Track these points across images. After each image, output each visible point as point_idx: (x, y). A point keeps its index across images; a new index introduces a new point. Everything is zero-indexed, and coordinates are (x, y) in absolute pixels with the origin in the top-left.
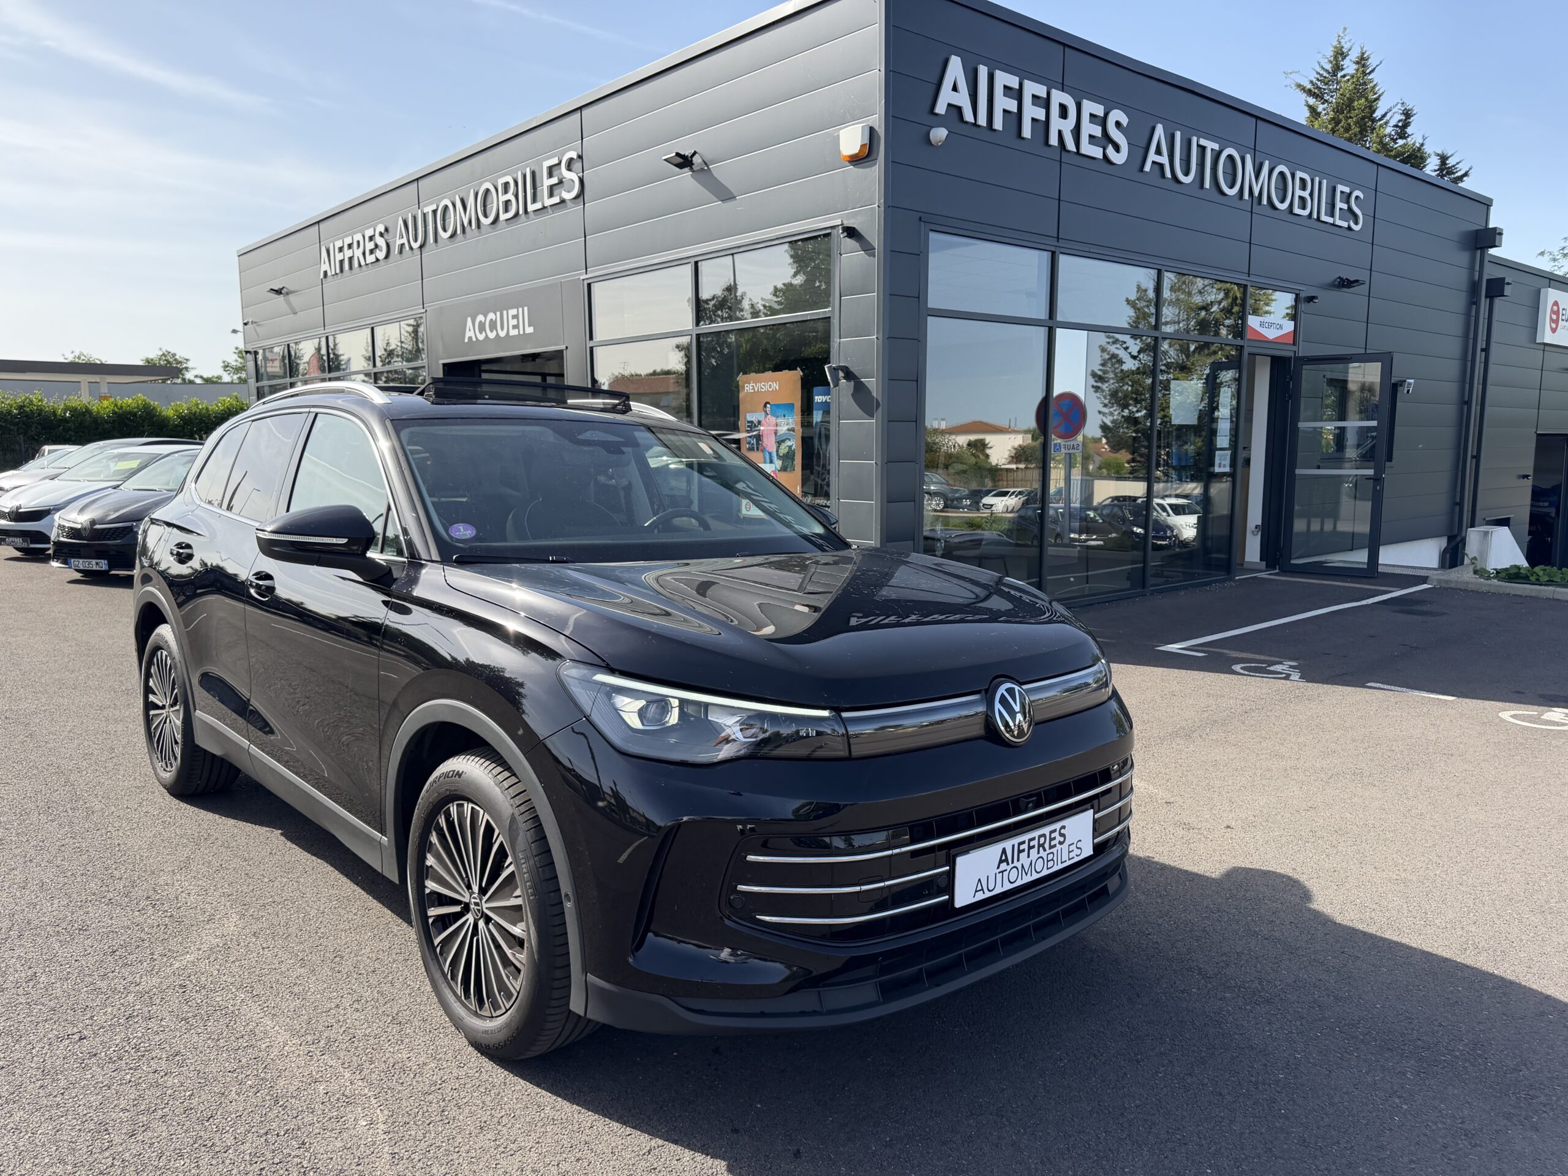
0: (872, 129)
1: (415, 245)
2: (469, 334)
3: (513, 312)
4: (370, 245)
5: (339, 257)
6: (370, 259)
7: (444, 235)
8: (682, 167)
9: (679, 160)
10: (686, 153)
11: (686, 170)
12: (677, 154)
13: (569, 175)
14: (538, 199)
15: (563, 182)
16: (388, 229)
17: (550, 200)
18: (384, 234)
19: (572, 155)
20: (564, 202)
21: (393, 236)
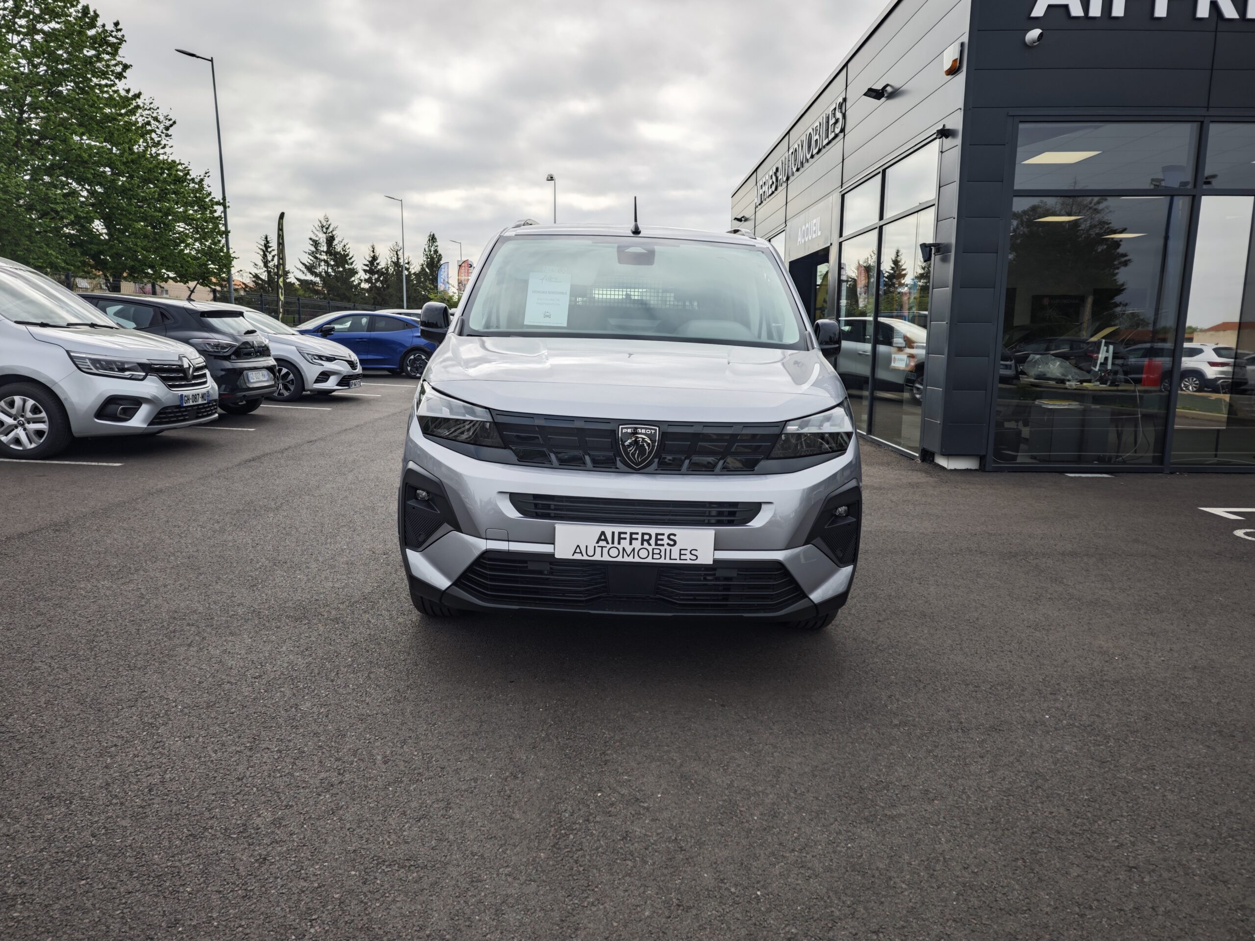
0: (962, 44)
1: (785, 179)
2: (799, 239)
3: (814, 221)
4: (771, 183)
5: (761, 192)
6: (770, 192)
7: (795, 170)
8: (879, 99)
9: (874, 94)
10: (879, 87)
11: (883, 99)
12: (870, 90)
13: (839, 115)
14: (827, 136)
15: (837, 121)
16: (777, 169)
17: (831, 136)
18: (775, 174)
19: (840, 100)
20: (836, 136)
21: (778, 174)
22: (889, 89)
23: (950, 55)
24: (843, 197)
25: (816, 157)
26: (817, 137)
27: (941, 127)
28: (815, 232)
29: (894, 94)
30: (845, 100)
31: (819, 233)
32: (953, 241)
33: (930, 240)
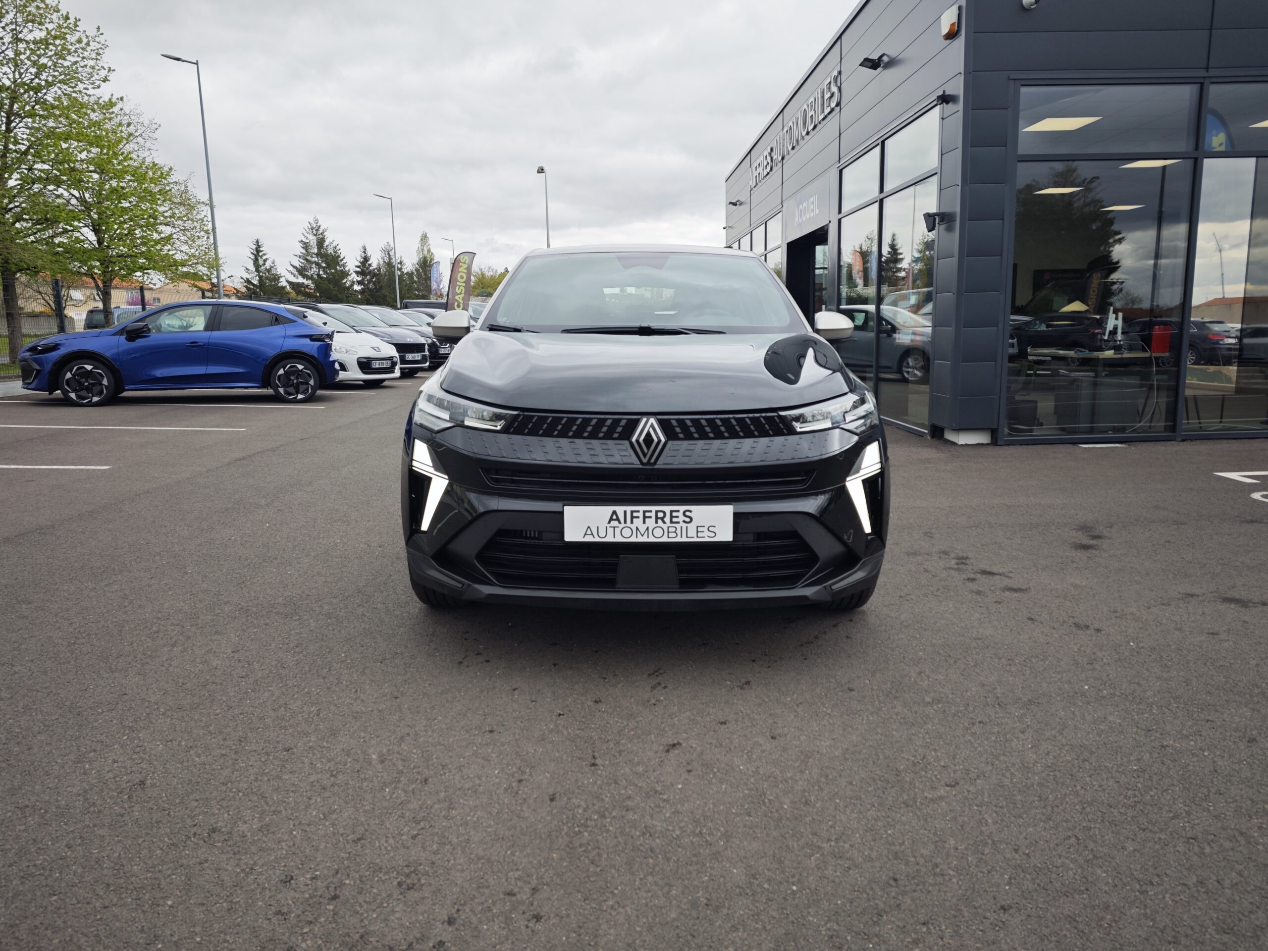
0: (960, 8)
1: (780, 158)
2: (797, 220)
3: (812, 199)
4: (765, 163)
5: (756, 174)
6: (765, 173)
7: (790, 148)
8: (875, 69)
9: (870, 64)
10: (875, 56)
11: (879, 69)
12: (866, 60)
13: (834, 89)
14: (823, 112)
15: (832, 95)
16: (772, 149)
17: (827, 111)
18: (770, 154)
19: (835, 73)
20: (832, 110)
21: (773, 154)
22: (885, 59)
23: (948, 19)
24: (841, 172)
25: (812, 133)
26: (812, 113)
27: (941, 93)
28: (813, 211)
29: (892, 63)
30: (840, 73)
31: (817, 211)
32: (958, 210)
33: (933, 209)
